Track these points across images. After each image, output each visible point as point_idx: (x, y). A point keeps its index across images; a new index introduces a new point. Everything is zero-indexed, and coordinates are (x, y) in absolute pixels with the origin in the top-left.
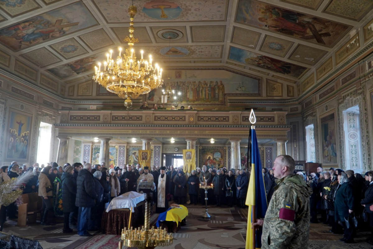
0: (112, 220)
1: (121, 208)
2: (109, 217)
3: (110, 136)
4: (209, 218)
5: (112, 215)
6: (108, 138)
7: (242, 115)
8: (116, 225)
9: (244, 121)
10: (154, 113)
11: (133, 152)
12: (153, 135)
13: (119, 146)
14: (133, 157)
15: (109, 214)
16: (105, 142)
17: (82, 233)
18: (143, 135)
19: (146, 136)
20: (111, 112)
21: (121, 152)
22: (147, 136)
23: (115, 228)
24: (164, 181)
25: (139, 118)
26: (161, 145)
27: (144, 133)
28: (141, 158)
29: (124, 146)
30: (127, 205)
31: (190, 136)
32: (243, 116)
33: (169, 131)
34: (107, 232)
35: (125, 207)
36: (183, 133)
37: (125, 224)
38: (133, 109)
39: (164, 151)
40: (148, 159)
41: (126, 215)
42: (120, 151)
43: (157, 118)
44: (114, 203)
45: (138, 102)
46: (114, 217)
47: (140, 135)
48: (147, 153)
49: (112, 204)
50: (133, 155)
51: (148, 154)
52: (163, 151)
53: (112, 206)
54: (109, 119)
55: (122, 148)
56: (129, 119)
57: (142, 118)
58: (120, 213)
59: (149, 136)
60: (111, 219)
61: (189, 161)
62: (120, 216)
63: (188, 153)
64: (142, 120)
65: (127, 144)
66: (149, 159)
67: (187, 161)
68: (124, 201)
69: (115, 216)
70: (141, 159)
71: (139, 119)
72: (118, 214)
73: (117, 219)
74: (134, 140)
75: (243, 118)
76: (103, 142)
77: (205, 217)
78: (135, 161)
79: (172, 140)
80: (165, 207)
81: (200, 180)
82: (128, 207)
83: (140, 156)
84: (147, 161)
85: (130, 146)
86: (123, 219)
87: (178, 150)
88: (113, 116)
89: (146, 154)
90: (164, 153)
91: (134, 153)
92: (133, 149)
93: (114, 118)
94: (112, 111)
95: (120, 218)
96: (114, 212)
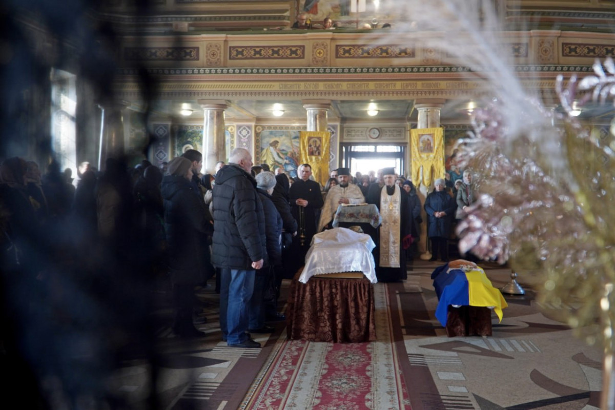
0: (318, 304)
1: (341, 271)
2: (308, 294)
3: (227, 97)
4: (520, 295)
5: (318, 290)
6: (224, 103)
7: (562, 40)
8: (328, 316)
9: (567, 56)
10: (335, 37)
11: (272, 140)
12: (333, 93)
13: (237, 126)
14: (271, 153)
15: (308, 288)
16: (215, 112)
17: (236, 339)
18: (310, 94)
19: (315, 97)
20: (227, 37)
21: (242, 140)
22: (319, 97)
23: (328, 324)
24: (395, 202)
25: (297, 52)
26: (338, 124)
27: (311, 89)
28: (305, 151)
29: (249, 127)
30: (359, 264)
31: (428, 96)
32: (563, 44)
33: (374, 83)
34: (306, 336)
35: (352, 269)
36: (409, 88)
37: (355, 314)
38: (280, 29)
39: (345, 137)
40: (324, 153)
41: (355, 288)
42: (241, 138)
43: (341, 51)
44: (319, 256)
45: (280, 18)
46: (321, 296)
47: (302, 94)
48: (320, 139)
49: (316, 259)
50: (272, 148)
51: (324, 140)
52: (342, 137)
53: (315, 266)
54: (222, 55)
55: (244, 132)
56: (273, 55)
57: (303, 52)
58: (338, 283)
59: (323, 97)
60: (313, 301)
61: (428, 157)
62: (339, 291)
63: (425, 138)
64: (303, 58)
65: (256, 123)
66: (325, 155)
67: (420, 157)
68: (349, 254)
69: (326, 292)
70: (305, 154)
71: (297, 55)
72: (334, 286)
73: (332, 300)
74: (277, 110)
75: (563, 48)
76: (211, 114)
77: (511, 291)
78: (276, 161)
79: (372, 109)
80: (399, 267)
81: (458, 202)
82: (360, 269)
83: (304, 147)
84: (320, 158)
85: (263, 127)
86: (347, 300)
87: (379, 135)
88: (230, 47)
89: (318, 142)
90: (345, 141)
91: (275, 144)
92: (271, 133)
93: (234, 53)
94: (229, 36)
95: (338, 298)
96: (321, 281)
